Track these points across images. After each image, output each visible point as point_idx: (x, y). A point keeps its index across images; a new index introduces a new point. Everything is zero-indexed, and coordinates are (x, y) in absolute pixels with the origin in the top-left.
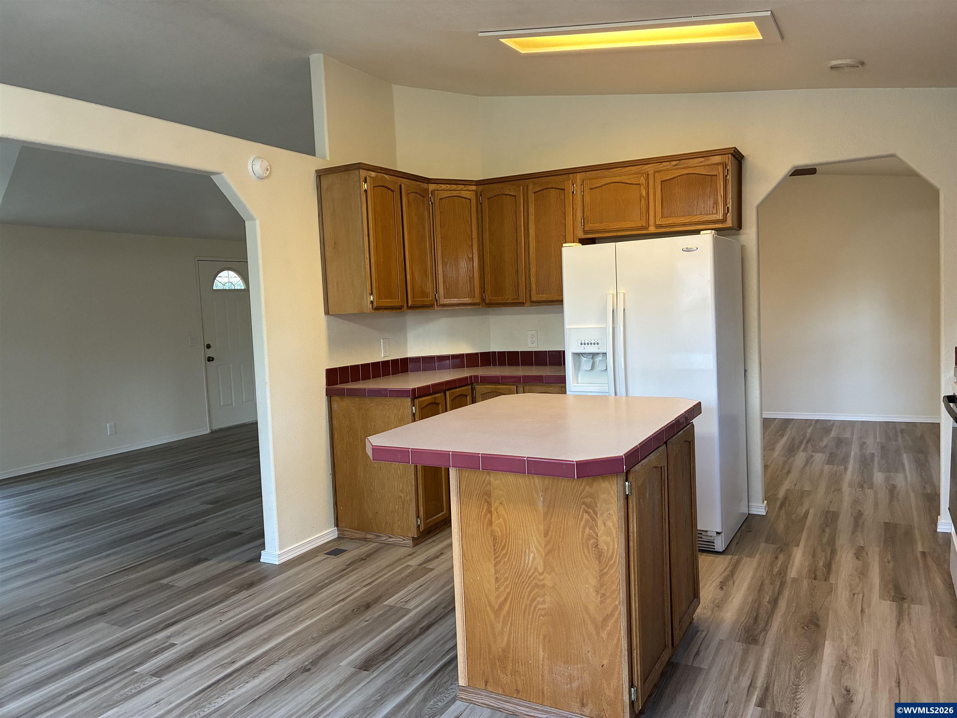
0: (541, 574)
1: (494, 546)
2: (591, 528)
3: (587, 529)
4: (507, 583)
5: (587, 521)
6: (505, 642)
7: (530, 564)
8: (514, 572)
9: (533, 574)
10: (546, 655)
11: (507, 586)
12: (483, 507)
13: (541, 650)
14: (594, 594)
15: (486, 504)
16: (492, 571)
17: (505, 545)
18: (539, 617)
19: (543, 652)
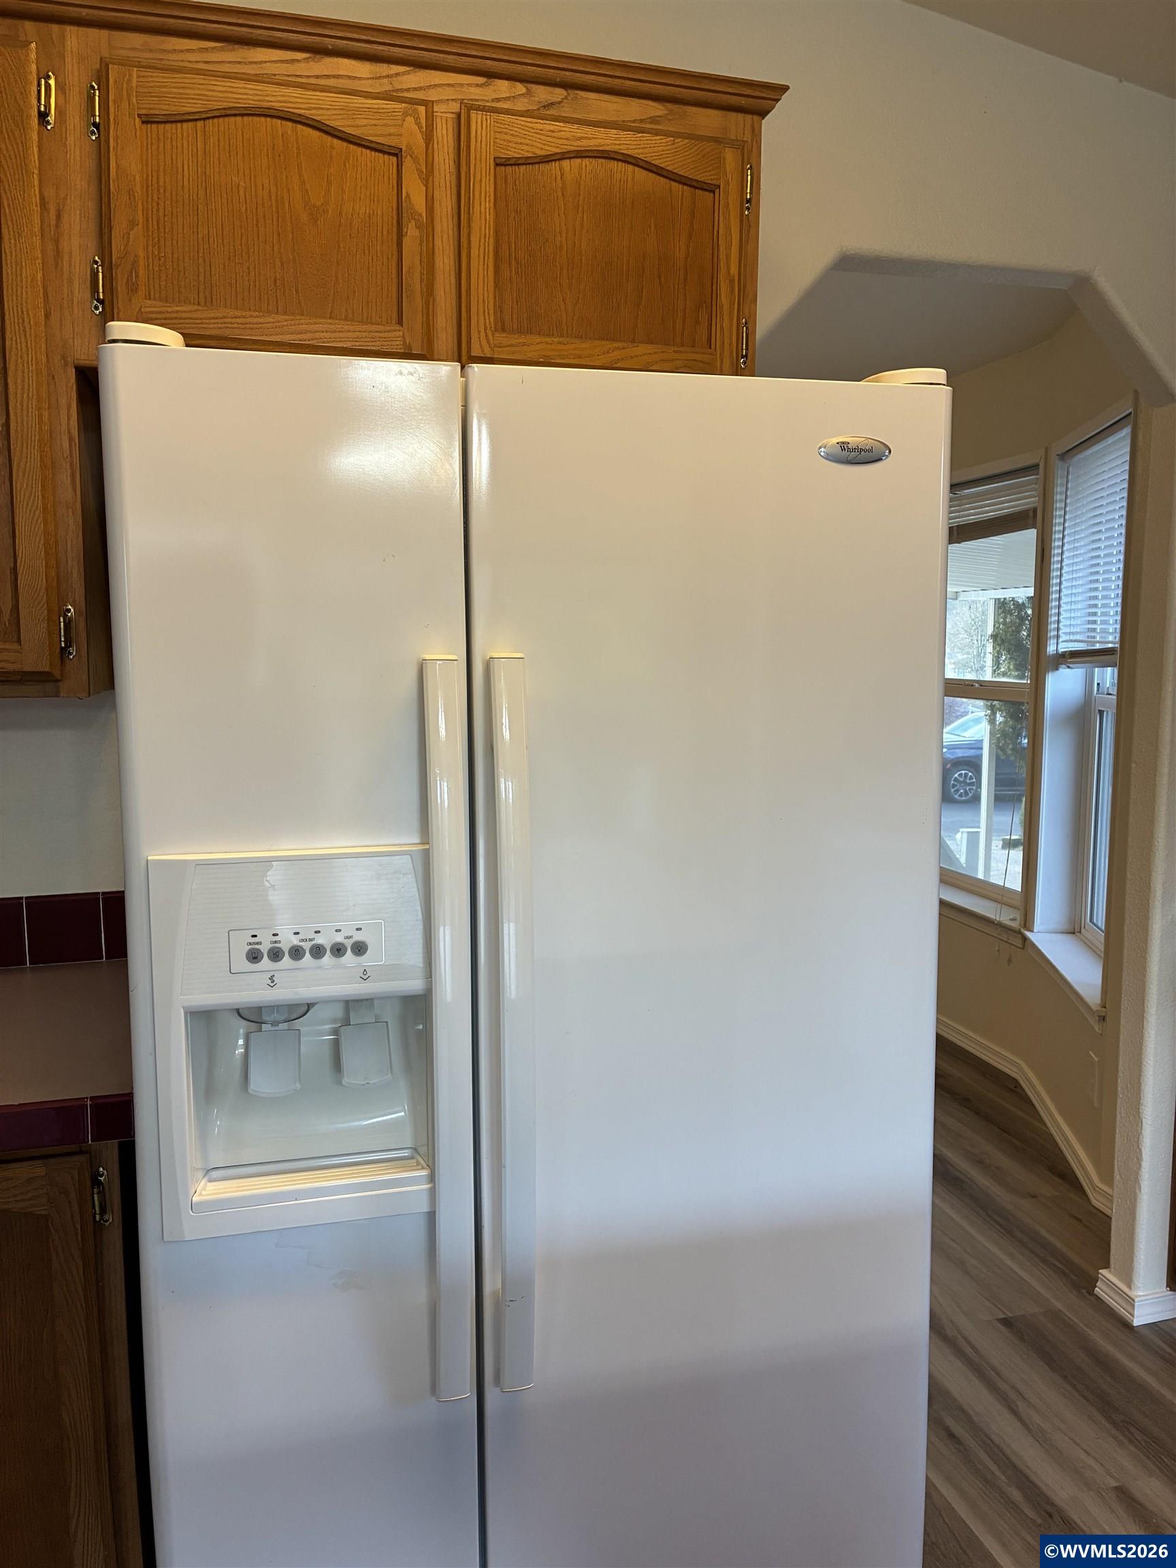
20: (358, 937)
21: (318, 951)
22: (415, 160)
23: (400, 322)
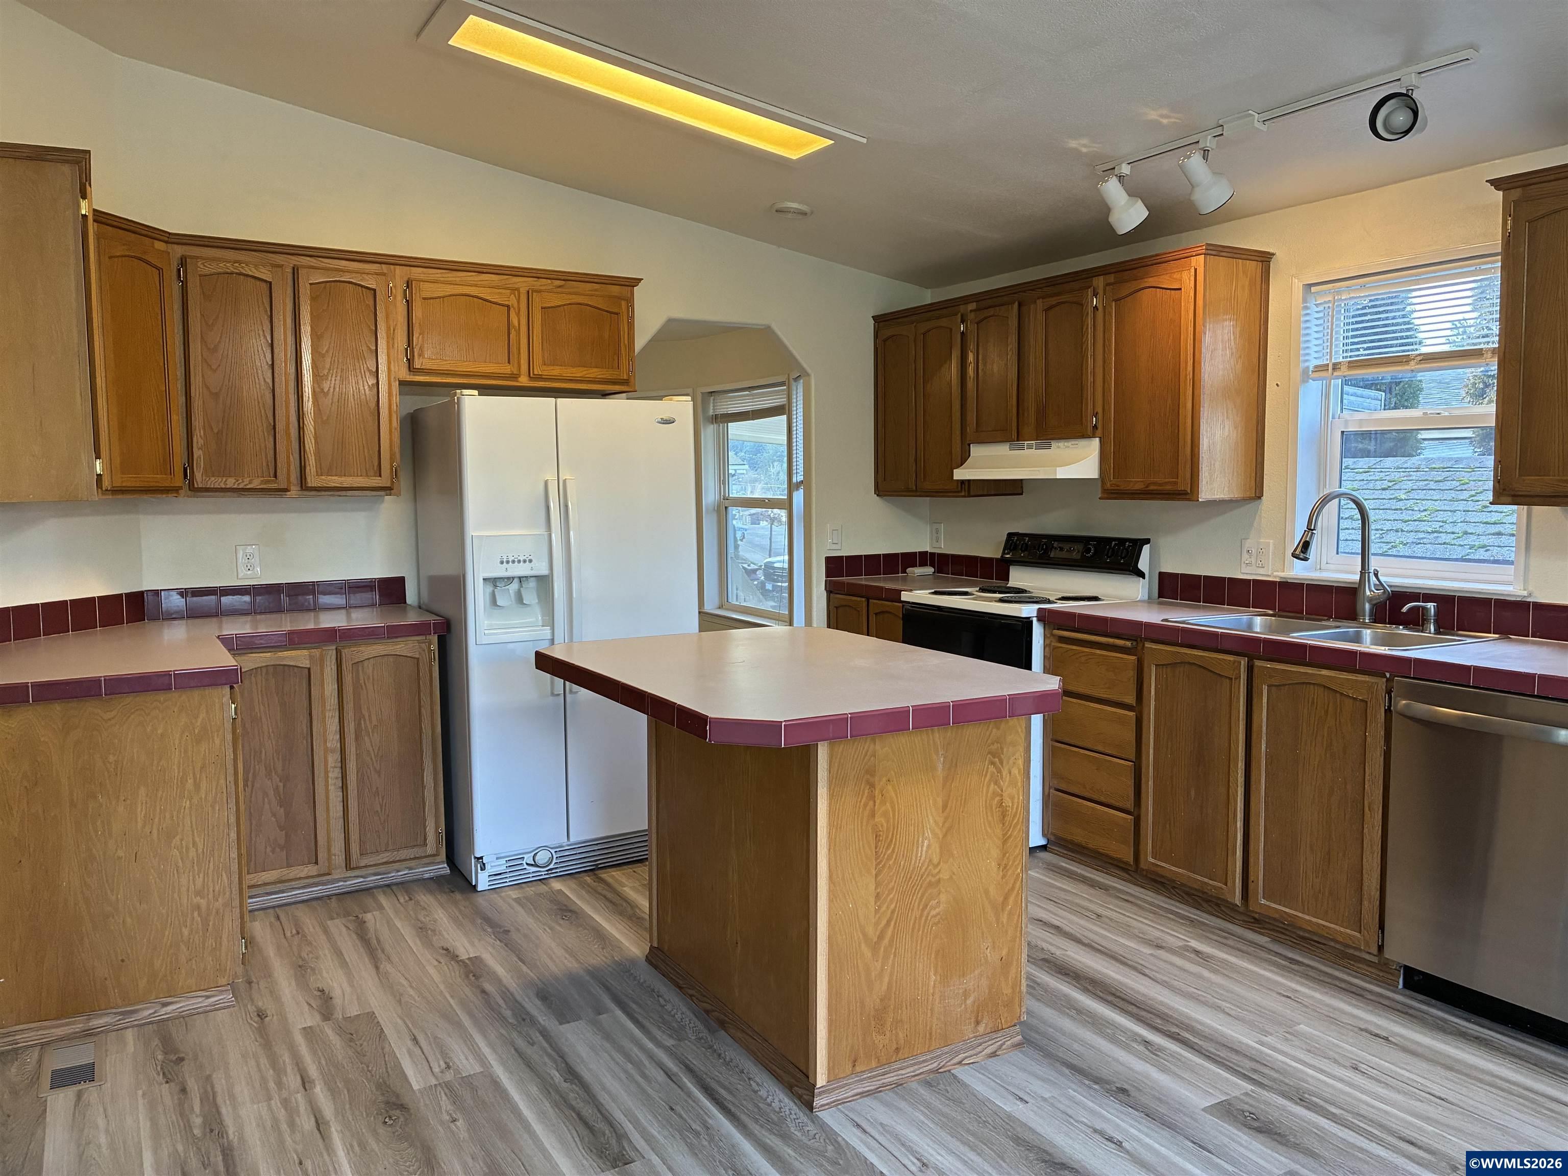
0: (936, 866)
1: (876, 848)
2: (996, 783)
3: (992, 785)
4: (891, 896)
5: (993, 773)
6: (884, 987)
7: (924, 856)
8: (902, 875)
9: (926, 869)
10: (938, 977)
11: (892, 900)
12: (864, 792)
13: (932, 974)
14: (995, 869)
15: (868, 787)
16: (872, 887)
17: (891, 840)
18: (932, 927)
19: (935, 975)
20: (530, 558)
21: (519, 561)
22: (514, 309)
23: (509, 362)
